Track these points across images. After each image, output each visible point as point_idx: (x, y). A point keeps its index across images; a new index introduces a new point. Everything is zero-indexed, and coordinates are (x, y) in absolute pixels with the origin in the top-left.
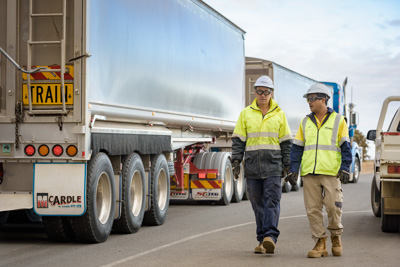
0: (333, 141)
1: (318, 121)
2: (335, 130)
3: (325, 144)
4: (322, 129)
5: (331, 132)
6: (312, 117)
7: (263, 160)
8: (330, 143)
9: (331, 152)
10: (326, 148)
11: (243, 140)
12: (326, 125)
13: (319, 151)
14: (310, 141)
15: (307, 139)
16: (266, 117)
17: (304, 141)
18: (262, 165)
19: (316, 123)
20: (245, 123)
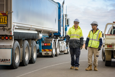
0: (97, 38)
1: (94, 32)
2: (98, 35)
3: (94, 39)
4: (94, 35)
5: (97, 35)
6: (92, 30)
7: (75, 42)
8: (96, 39)
9: (96, 41)
10: (95, 40)
11: (69, 36)
12: (96, 33)
13: (93, 41)
14: (91, 38)
15: (90, 37)
16: (76, 30)
17: (89, 37)
18: (74, 43)
19: (93, 32)
20: (70, 31)
